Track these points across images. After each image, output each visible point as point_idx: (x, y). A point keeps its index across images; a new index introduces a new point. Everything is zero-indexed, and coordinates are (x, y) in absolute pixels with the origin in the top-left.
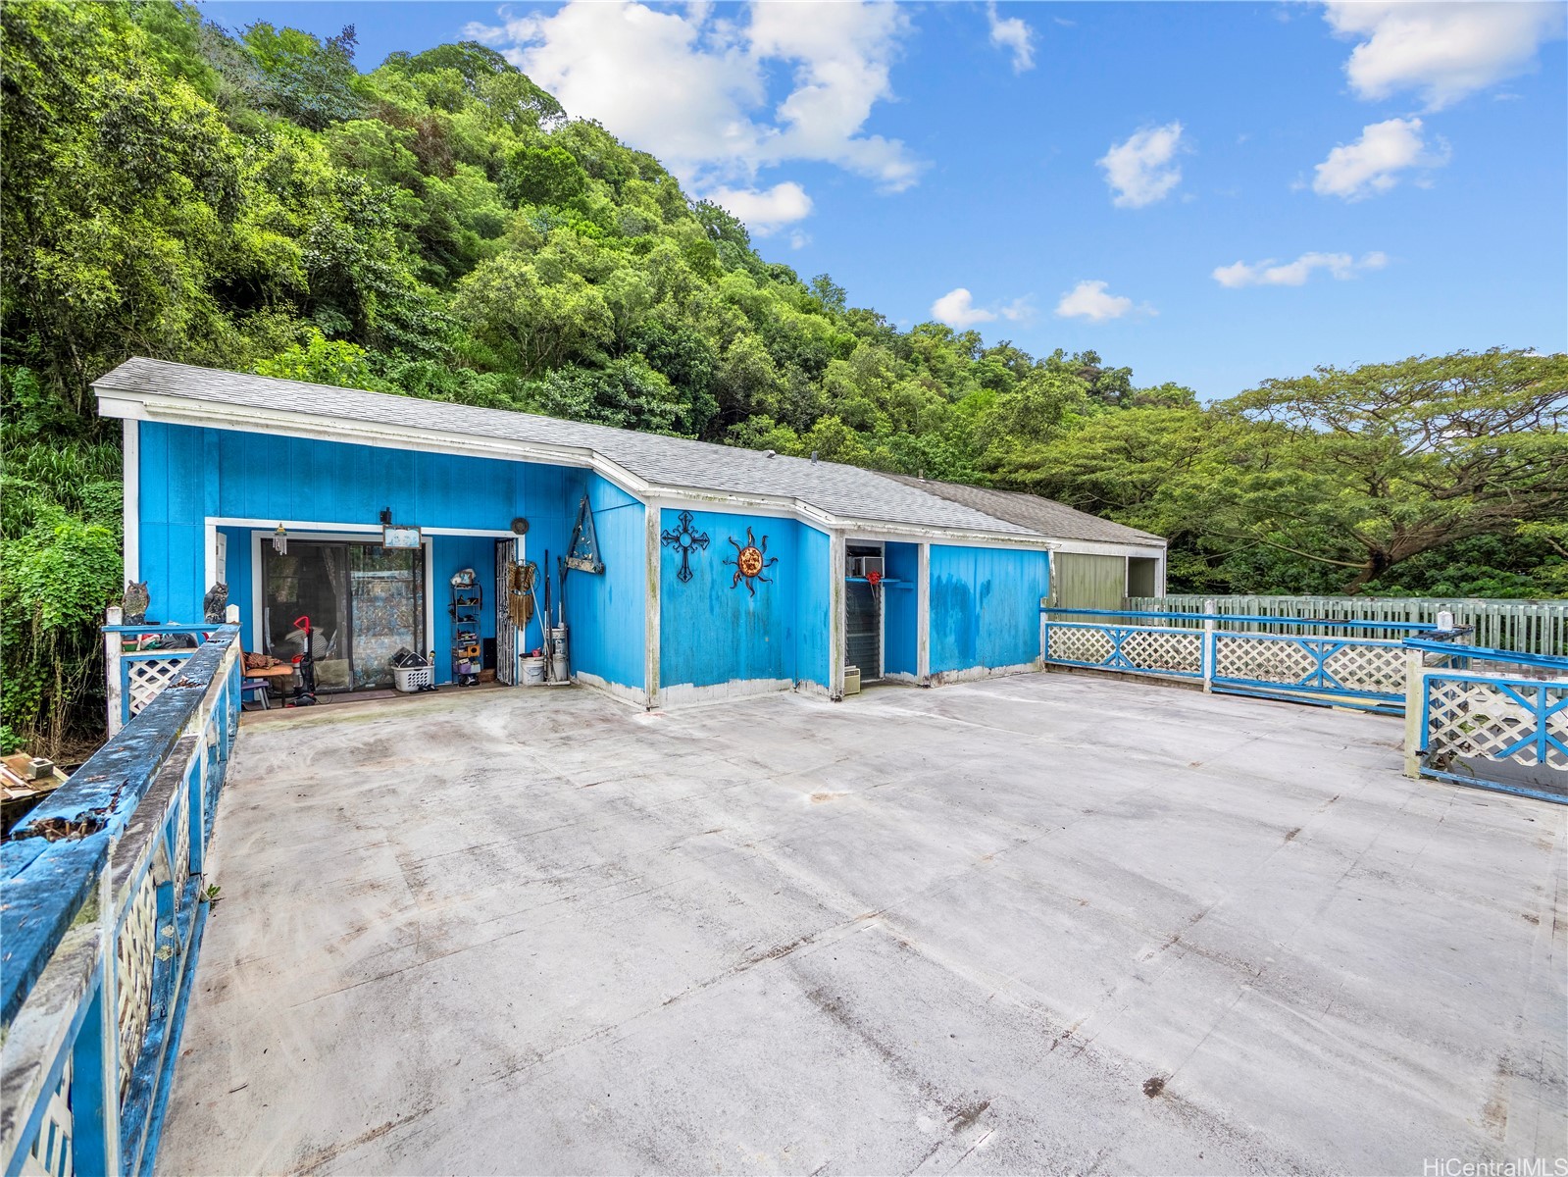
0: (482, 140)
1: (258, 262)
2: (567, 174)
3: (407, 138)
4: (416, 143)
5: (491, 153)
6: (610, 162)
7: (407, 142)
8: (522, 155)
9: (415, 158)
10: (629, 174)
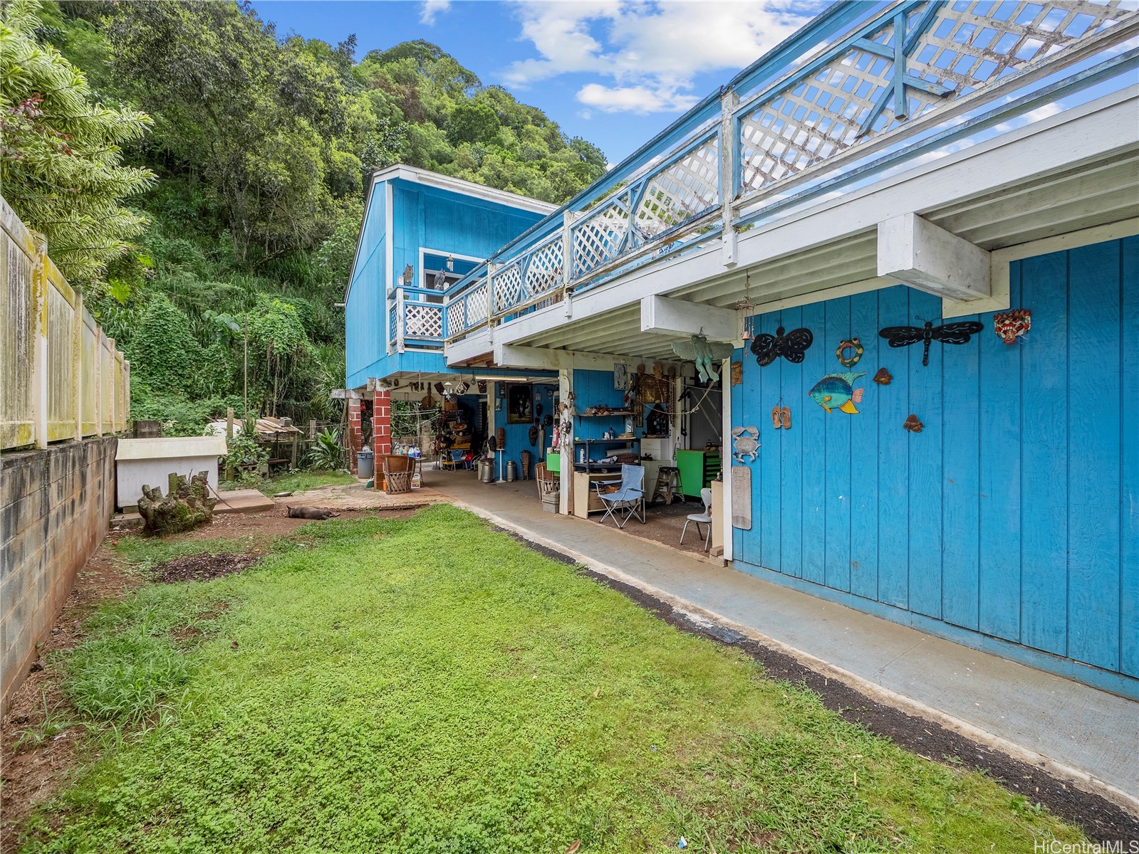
0: (431, 104)
1: (339, 168)
2: (488, 122)
3: (397, 101)
4: (403, 104)
5: (437, 111)
6: (513, 115)
7: (397, 102)
8: (459, 111)
9: (402, 113)
10: (525, 122)
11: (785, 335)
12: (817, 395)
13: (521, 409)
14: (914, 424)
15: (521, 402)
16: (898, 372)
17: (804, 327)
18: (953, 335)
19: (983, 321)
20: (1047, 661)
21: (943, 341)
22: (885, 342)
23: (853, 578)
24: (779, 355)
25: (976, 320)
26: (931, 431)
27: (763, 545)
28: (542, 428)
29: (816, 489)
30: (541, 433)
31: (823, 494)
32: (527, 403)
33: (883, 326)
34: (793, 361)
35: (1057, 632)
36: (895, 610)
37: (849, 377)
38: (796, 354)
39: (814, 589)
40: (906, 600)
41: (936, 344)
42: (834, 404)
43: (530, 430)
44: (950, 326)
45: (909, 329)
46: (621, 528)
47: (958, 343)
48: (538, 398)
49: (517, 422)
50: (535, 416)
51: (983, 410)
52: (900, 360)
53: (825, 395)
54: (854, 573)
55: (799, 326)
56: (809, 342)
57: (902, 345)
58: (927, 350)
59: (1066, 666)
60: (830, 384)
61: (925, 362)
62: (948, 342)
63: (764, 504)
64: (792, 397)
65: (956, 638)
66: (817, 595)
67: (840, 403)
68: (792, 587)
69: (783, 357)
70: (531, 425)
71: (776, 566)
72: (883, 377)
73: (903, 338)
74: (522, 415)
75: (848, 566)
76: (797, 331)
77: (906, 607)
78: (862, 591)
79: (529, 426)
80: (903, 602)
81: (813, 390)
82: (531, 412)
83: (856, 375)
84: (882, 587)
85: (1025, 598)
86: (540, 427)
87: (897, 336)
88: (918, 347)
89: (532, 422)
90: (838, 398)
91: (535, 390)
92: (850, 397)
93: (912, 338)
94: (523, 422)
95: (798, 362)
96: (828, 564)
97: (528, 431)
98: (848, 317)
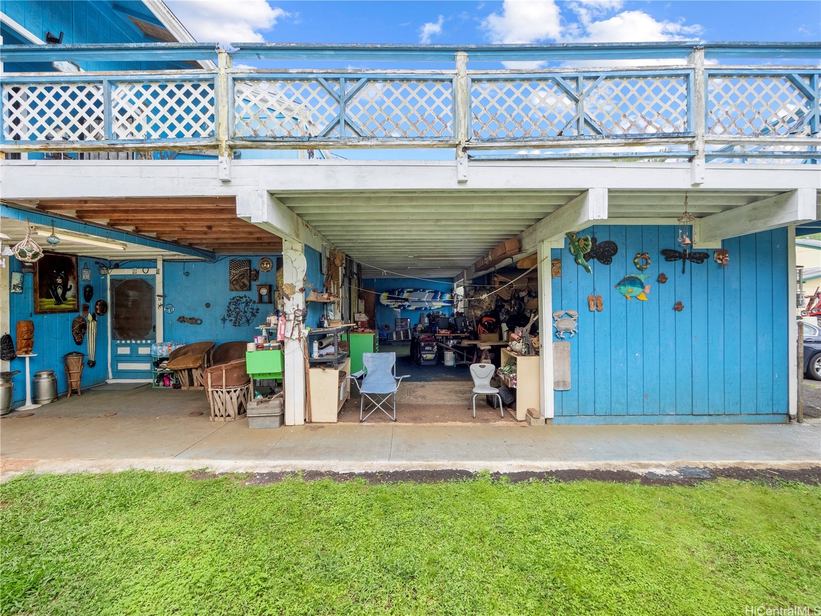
11: (597, 244)
12: (622, 287)
13: (60, 291)
14: (678, 307)
15: (59, 281)
16: (669, 275)
17: (611, 240)
18: (696, 258)
19: (709, 253)
20: (733, 418)
21: (691, 261)
22: (662, 258)
23: (645, 405)
24: (593, 258)
25: (706, 252)
26: (686, 309)
27: (580, 399)
28: (94, 318)
29: (621, 352)
30: (92, 326)
31: (625, 354)
32: (70, 283)
33: (662, 247)
34: (604, 263)
35: (737, 404)
36: (668, 417)
37: (642, 277)
38: (606, 258)
39: (619, 419)
40: (674, 409)
41: (688, 262)
42: (634, 294)
43: (74, 322)
44: (695, 253)
45: (675, 252)
46: (396, 421)
47: (698, 263)
48: (86, 276)
49: (52, 311)
50: (82, 301)
51: (709, 299)
52: (671, 269)
53: (629, 288)
54: (645, 401)
55: (607, 239)
56: (615, 251)
57: (672, 261)
58: (684, 265)
59: (739, 418)
60: (632, 281)
61: (683, 272)
62: (694, 262)
63: (581, 368)
64: (603, 289)
65: (697, 422)
66: (621, 423)
67: (638, 293)
68: (602, 423)
69: (595, 259)
70: (76, 315)
71: (591, 412)
72: (662, 279)
73: (672, 257)
74: (60, 300)
75: (642, 398)
76: (606, 242)
77: (674, 413)
78: (650, 412)
79: (72, 316)
80: (673, 411)
81: (619, 284)
82: (76, 296)
83: (646, 276)
84: (662, 405)
85: (726, 391)
86: (90, 317)
87: (670, 255)
88: (679, 262)
89: (76, 311)
90: (637, 290)
91: (81, 265)
92: (643, 290)
93: (677, 257)
94: (63, 311)
95: (607, 264)
96: (629, 400)
97: (70, 323)
98: (641, 239)
